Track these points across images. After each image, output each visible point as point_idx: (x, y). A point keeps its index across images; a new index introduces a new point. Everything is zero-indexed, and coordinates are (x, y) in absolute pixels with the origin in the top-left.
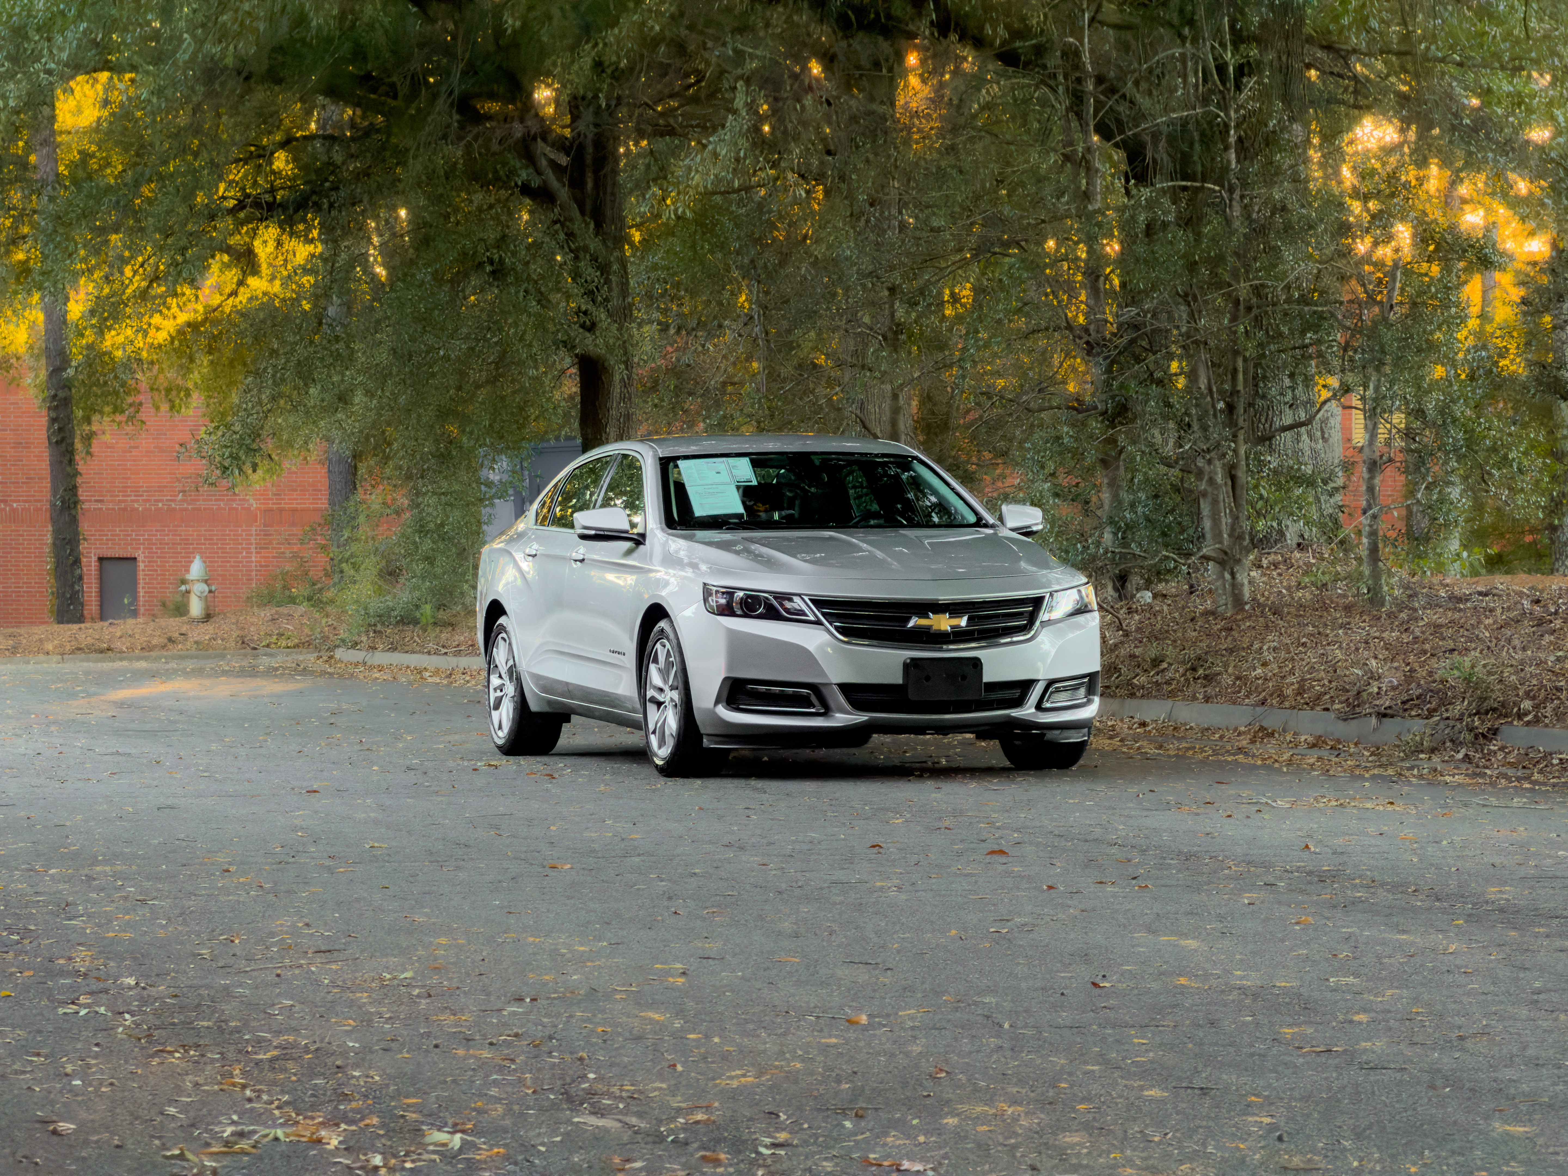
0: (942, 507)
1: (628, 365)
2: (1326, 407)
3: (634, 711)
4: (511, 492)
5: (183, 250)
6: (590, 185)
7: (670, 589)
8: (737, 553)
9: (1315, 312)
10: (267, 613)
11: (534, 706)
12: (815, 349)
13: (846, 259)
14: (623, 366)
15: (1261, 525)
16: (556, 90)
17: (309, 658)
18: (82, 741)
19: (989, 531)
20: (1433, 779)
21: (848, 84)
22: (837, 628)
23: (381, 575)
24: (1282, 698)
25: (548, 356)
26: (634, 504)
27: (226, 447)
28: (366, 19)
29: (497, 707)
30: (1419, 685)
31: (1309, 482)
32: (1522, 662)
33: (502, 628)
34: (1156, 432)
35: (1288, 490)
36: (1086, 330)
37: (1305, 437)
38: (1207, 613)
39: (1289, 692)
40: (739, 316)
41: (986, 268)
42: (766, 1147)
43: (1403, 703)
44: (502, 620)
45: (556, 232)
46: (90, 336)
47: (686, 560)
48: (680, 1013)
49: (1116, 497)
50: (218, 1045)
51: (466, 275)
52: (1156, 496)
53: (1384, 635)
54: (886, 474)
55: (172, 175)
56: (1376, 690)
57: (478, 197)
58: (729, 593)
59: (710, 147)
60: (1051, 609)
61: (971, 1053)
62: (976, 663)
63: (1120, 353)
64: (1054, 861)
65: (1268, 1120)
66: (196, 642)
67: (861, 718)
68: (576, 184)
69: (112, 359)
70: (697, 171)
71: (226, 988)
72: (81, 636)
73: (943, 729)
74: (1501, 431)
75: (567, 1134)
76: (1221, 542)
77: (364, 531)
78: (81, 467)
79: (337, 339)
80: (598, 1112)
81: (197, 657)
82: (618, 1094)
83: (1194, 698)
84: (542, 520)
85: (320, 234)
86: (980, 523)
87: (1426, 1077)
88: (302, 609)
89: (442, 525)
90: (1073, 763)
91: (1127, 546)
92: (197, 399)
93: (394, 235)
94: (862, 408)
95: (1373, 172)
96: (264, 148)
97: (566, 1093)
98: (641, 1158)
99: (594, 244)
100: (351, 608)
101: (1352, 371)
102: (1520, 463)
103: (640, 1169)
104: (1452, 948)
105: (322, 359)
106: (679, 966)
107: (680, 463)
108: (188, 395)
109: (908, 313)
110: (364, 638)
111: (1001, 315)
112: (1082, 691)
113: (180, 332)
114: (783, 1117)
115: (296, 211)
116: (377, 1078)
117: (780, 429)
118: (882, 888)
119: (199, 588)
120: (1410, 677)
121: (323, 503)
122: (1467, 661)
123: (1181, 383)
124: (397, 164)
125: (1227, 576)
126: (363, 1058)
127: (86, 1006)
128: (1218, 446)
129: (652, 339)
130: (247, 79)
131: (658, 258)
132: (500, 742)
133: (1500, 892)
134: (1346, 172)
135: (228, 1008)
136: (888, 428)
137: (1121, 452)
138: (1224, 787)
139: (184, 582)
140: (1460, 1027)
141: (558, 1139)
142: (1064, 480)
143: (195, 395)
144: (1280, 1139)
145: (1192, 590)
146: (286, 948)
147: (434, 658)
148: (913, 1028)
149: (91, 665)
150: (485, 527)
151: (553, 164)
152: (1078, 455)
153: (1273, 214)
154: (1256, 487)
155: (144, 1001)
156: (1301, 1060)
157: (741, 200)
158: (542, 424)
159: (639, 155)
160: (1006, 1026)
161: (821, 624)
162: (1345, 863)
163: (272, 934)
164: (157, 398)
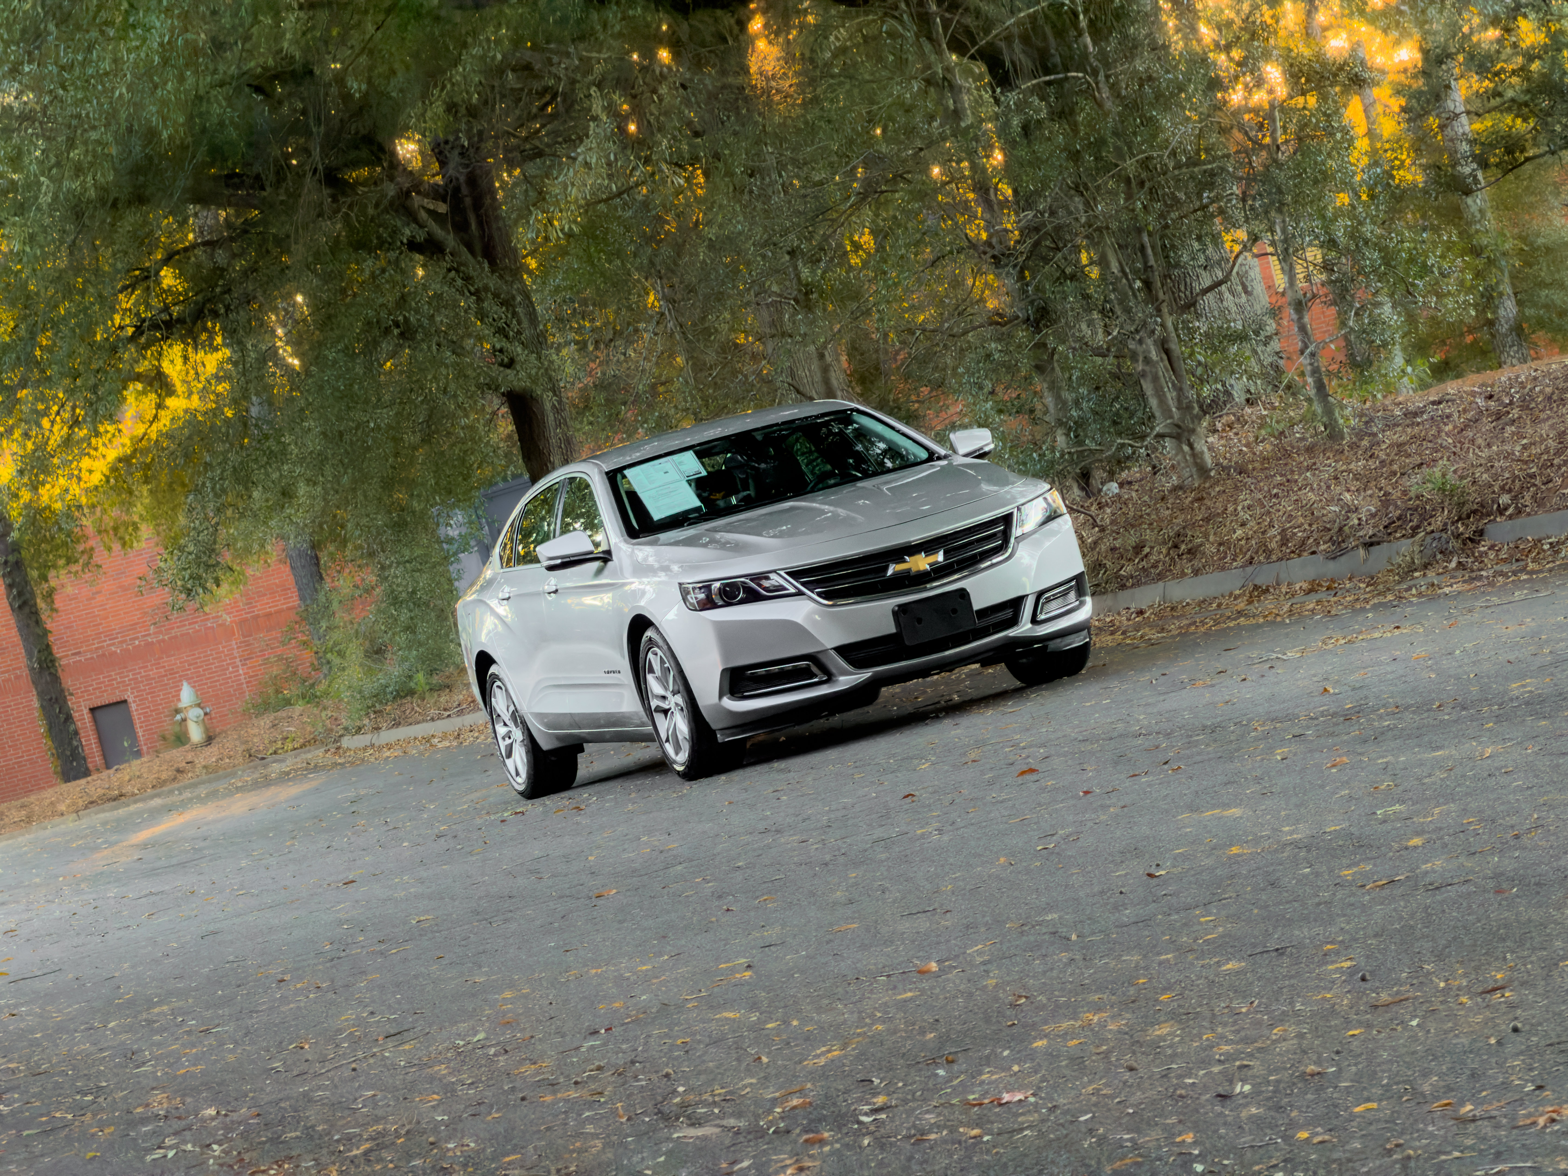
0: (893, 451)
1: (555, 391)
2: (1240, 261)
3: (643, 724)
4: (473, 543)
5: (94, 389)
6: (474, 226)
7: (648, 596)
8: (705, 545)
9: (1205, 171)
10: (265, 721)
11: (545, 745)
12: (732, 329)
13: (740, 233)
14: (550, 394)
15: (1206, 391)
16: (419, 141)
17: (317, 754)
18: (113, 892)
19: (944, 463)
20: (1432, 595)
21: (698, 64)
22: (819, 594)
23: (368, 655)
24: (1268, 552)
25: (475, 402)
26: (592, 524)
27: (185, 569)
28: (215, 120)
29: (509, 755)
30: (1397, 507)
31: (1241, 337)
32: (1490, 459)
33: (495, 677)
34: (1084, 326)
35: (1223, 351)
36: (988, 243)
37: (1227, 295)
38: (1175, 489)
39: (1273, 545)
40: (652, 317)
41: (878, 209)
42: (866, 1114)
43: (1386, 527)
44: (493, 669)
45: (453, 280)
46: (26, 496)
47: (656, 565)
48: (754, 1006)
49: (1058, 398)
50: (311, 1151)
51: (376, 343)
52: (1097, 388)
53: (1352, 466)
54: (830, 433)
55: (64, 318)
56: (1356, 522)
57: (369, 265)
58: (706, 587)
59: (580, 159)
60: (1022, 523)
61: (1045, 972)
62: (963, 594)
63: (1028, 258)
64: (1085, 766)
65: (1348, 964)
66: (205, 767)
67: (865, 675)
68: (461, 227)
69: (53, 512)
70: (573, 184)
71: (305, 1094)
72: (91, 789)
73: (948, 666)
74: (1414, 241)
75: (669, 1154)
76: (1171, 417)
77: (341, 617)
78: (49, 625)
79: (267, 437)
80: (695, 1123)
81: (209, 781)
82: (711, 1099)
83: (1183, 574)
84: (507, 562)
85: (224, 338)
86: (932, 456)
87: (1491, 884)
88: (298, 708)
89: (414, 592)
90: (1081, 667)
91: (1081, 443)
92: (146, 531)
93: (297, 322)
94: (792, 375)
95: (1229, 23)
96: (147, 270)
97: (660, 1112)
98: (747, 1156)
99: (493, 282)
100: (346, 695)
101: (1256, 218)
102: (1440, 268)
103: (749, 1168)
104: (1488, 751)
105: (256, 461)
106: (743, 960)
107: (626, 472)
108: (136, 528)
109: (813, 272)
110: (366, 721)
111: (903, 251)
112: (1072, 595)
113: (114, 469)
114: (876, 1081)
115: (194, 323)
116: (472, 1145)
117: (717, 415)
118: (923, 834)
119: (195, 713)
120: (1386, 501)
121: (294, 600)
122: (1437, 472)
123: (1094, 273)
124: (282, 253)
125: (1186, 448)
126: (454, 1127)
127: (171, 1148)
128: (1145, 324)
129: (573, 360)
130: (114, 205)
131: (558, 280)
132: (521, 788)
133: (1524, 686)
134: (1204, 29)
135: (312, 1114)
136: (821, 388)
137: (1053, 354)
138: (1232, 653)
139: (177, 711)
140: (1512, 827)
141: (662, 1159)
142: (1006, 395)
143: (143, 527)
144: (1363, 979)
145: (1155, 470)
146: (355, 1042)
147: (439, 722)
148: (984, 963)
149: (107, 814)
150: (456, 584)
151: (432, 213)
152: (1011, 368)
153: (1141, 86)
154: (1192, 354)
155: (228, 1129)
156: (1367, 898)
157: (625, 204)
158: (488, 471)
159: (515, 185)
160: (1074, 937)
161: (802, 594)
162: (1366, 697)
163: (340, 1031)
164: (106, 539)
